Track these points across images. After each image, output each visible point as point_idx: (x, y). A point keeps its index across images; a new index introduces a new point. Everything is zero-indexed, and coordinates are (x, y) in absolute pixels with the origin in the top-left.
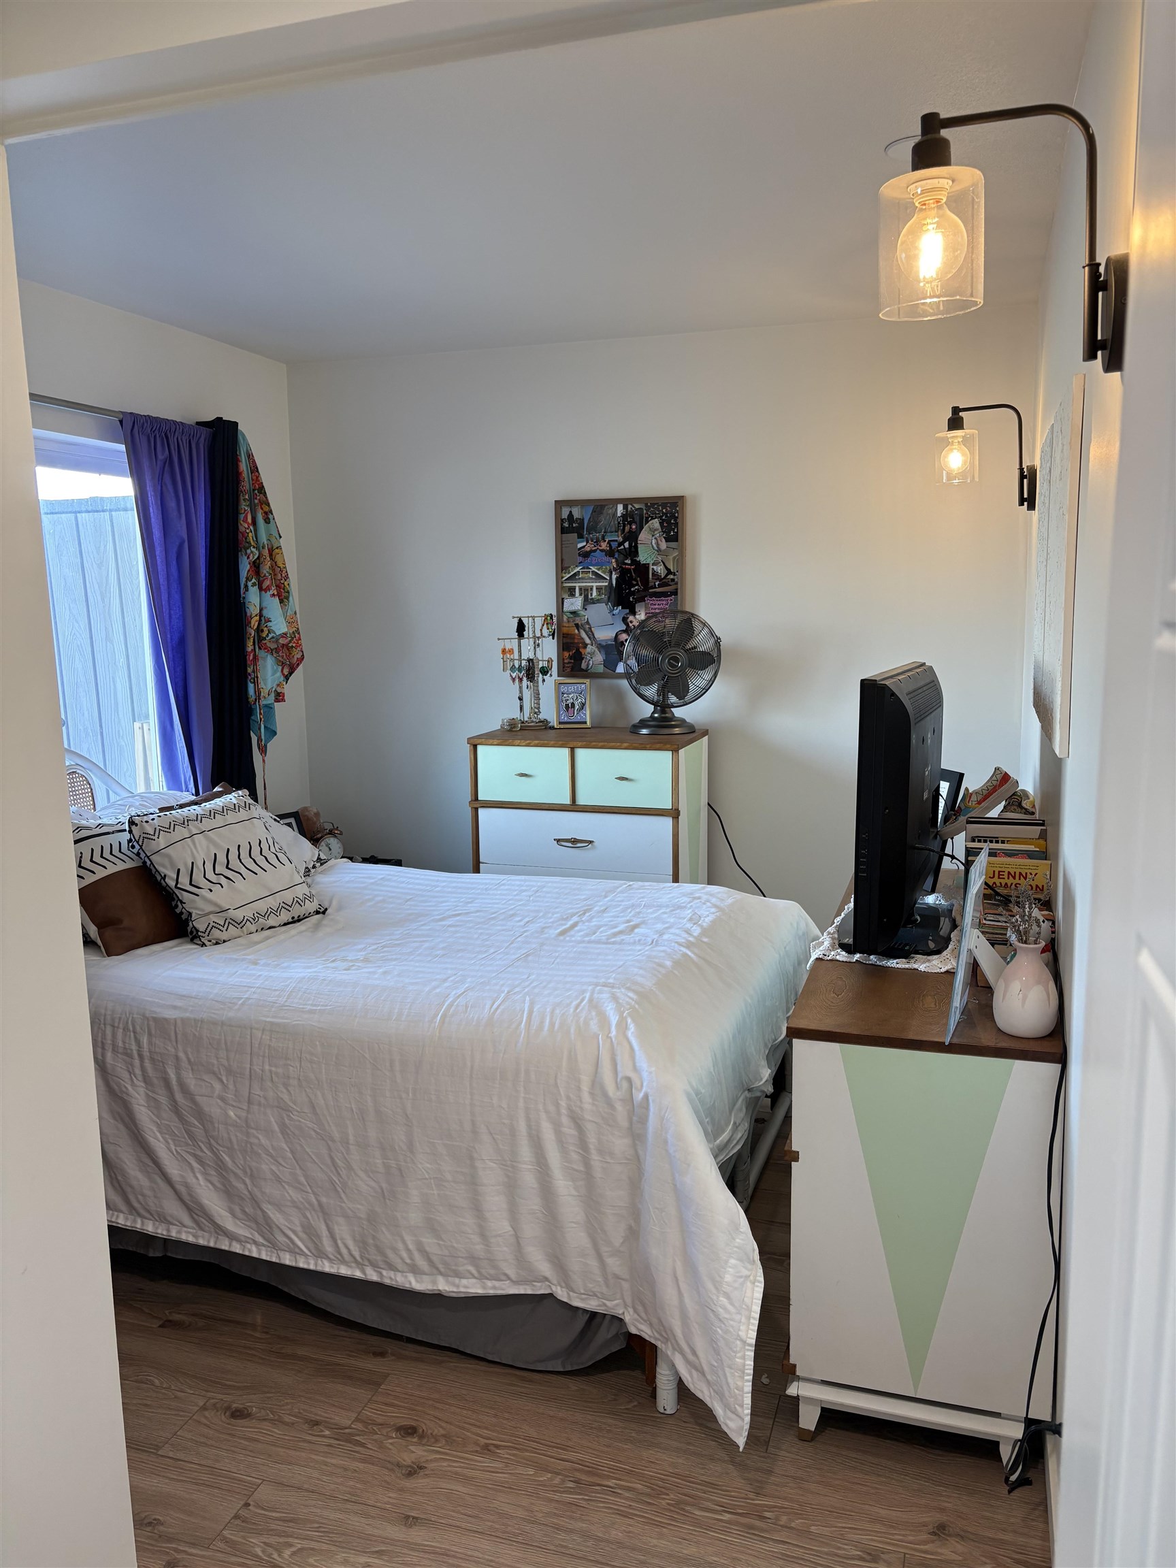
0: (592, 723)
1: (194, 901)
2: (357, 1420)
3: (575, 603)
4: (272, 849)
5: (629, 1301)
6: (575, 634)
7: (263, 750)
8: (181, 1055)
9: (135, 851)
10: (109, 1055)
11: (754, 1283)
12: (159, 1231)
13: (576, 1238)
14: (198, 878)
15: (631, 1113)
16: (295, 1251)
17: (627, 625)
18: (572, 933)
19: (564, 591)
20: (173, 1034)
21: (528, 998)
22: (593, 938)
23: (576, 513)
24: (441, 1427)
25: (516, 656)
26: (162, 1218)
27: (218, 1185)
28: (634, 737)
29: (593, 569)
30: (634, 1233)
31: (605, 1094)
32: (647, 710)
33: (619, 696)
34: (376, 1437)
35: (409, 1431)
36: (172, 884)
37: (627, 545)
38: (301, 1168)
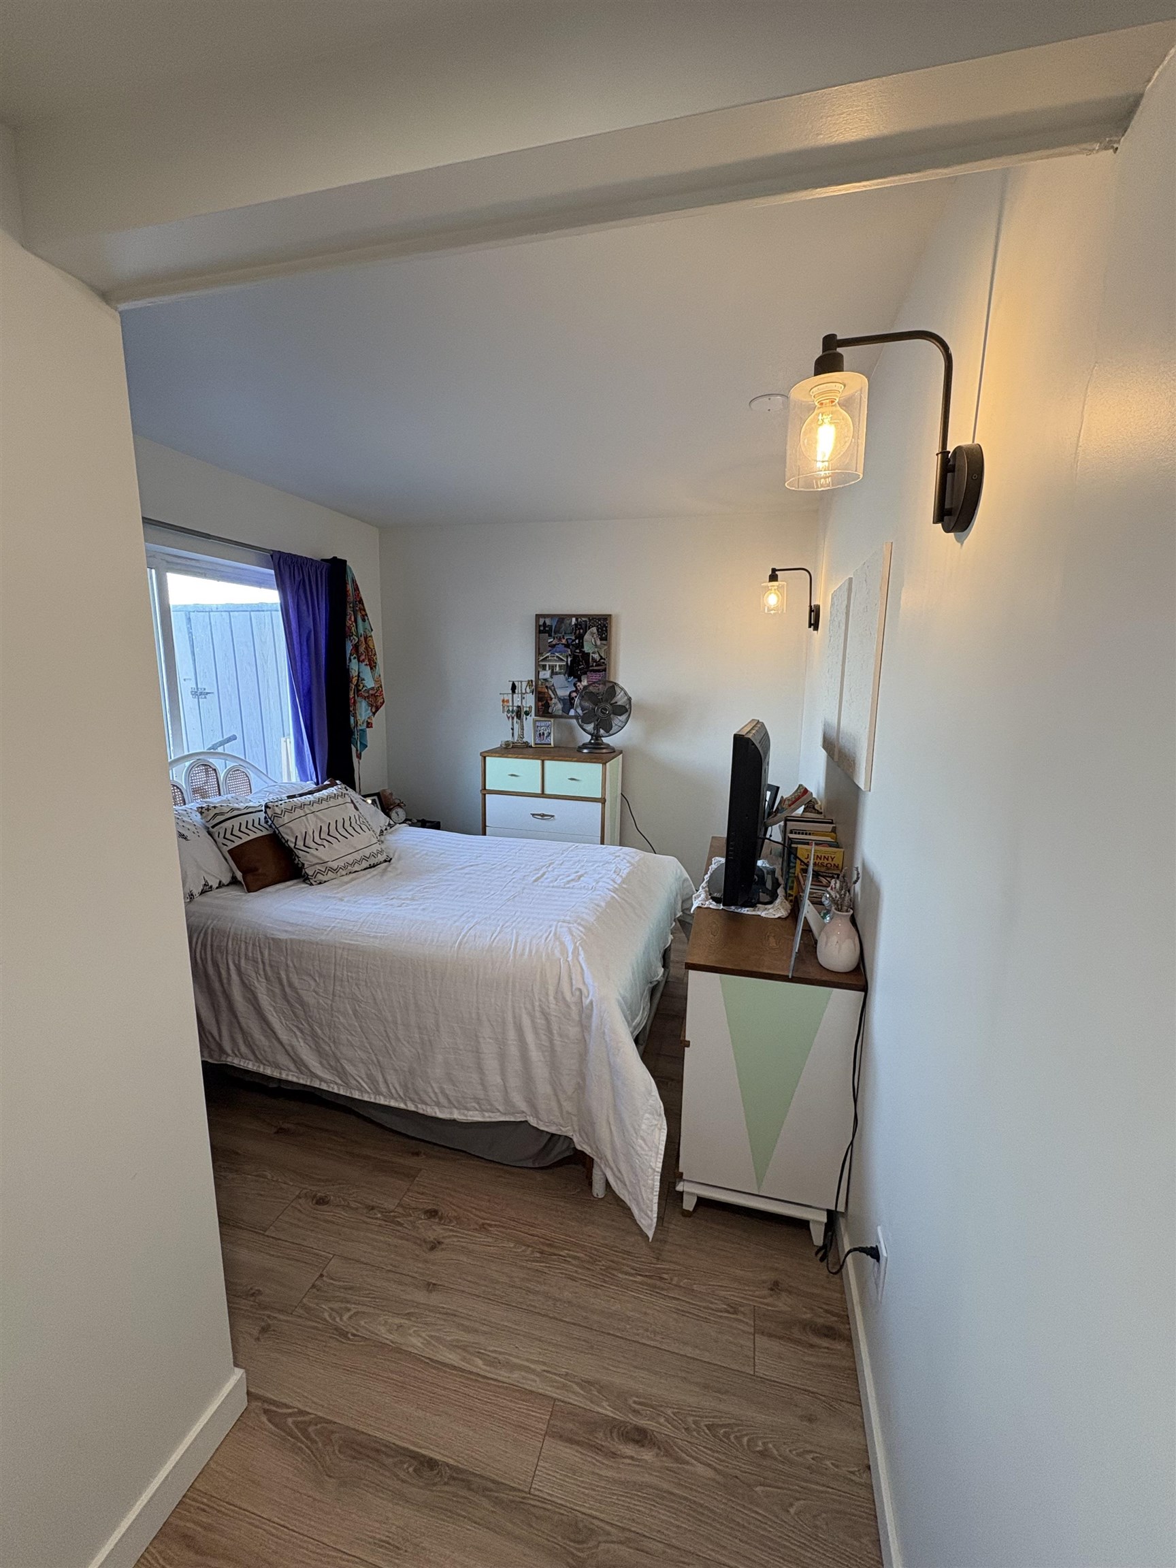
0: (554, 744)
1: (306, 857)
2: (399, 1205)
3: (545, 674)
4: (358, 822)
5: (576, 1128)
6: (544, 693)
7: (359, 756)
8: (290, 963)
9: (269, 823)
10: (243, 961)
11: (660, 1130)
12: (275, 1074)
13: (543, 1088)
14: (309, 842)
15: (581, 1012)
16: (361, 1089)
17: (576, 687)
18: (541, 880)
19: (540, 667)
20: (284, 949)
21: (515, 931)
22: (555, 884)
23: (548, 622)
24: (455, 1210)
25: (511, 704)
26: (277, 1066)
27: (313, 1047)
28: (579, 754)
29: (557, 654)
30: (581, 1088)
31: (564, 998)
32: (587, 738)
33: (571, 729)
34: (410, 1219)
35: (433, 1214)
36: (292, 845)
37: (577, 641)
38: (367, 1038)
